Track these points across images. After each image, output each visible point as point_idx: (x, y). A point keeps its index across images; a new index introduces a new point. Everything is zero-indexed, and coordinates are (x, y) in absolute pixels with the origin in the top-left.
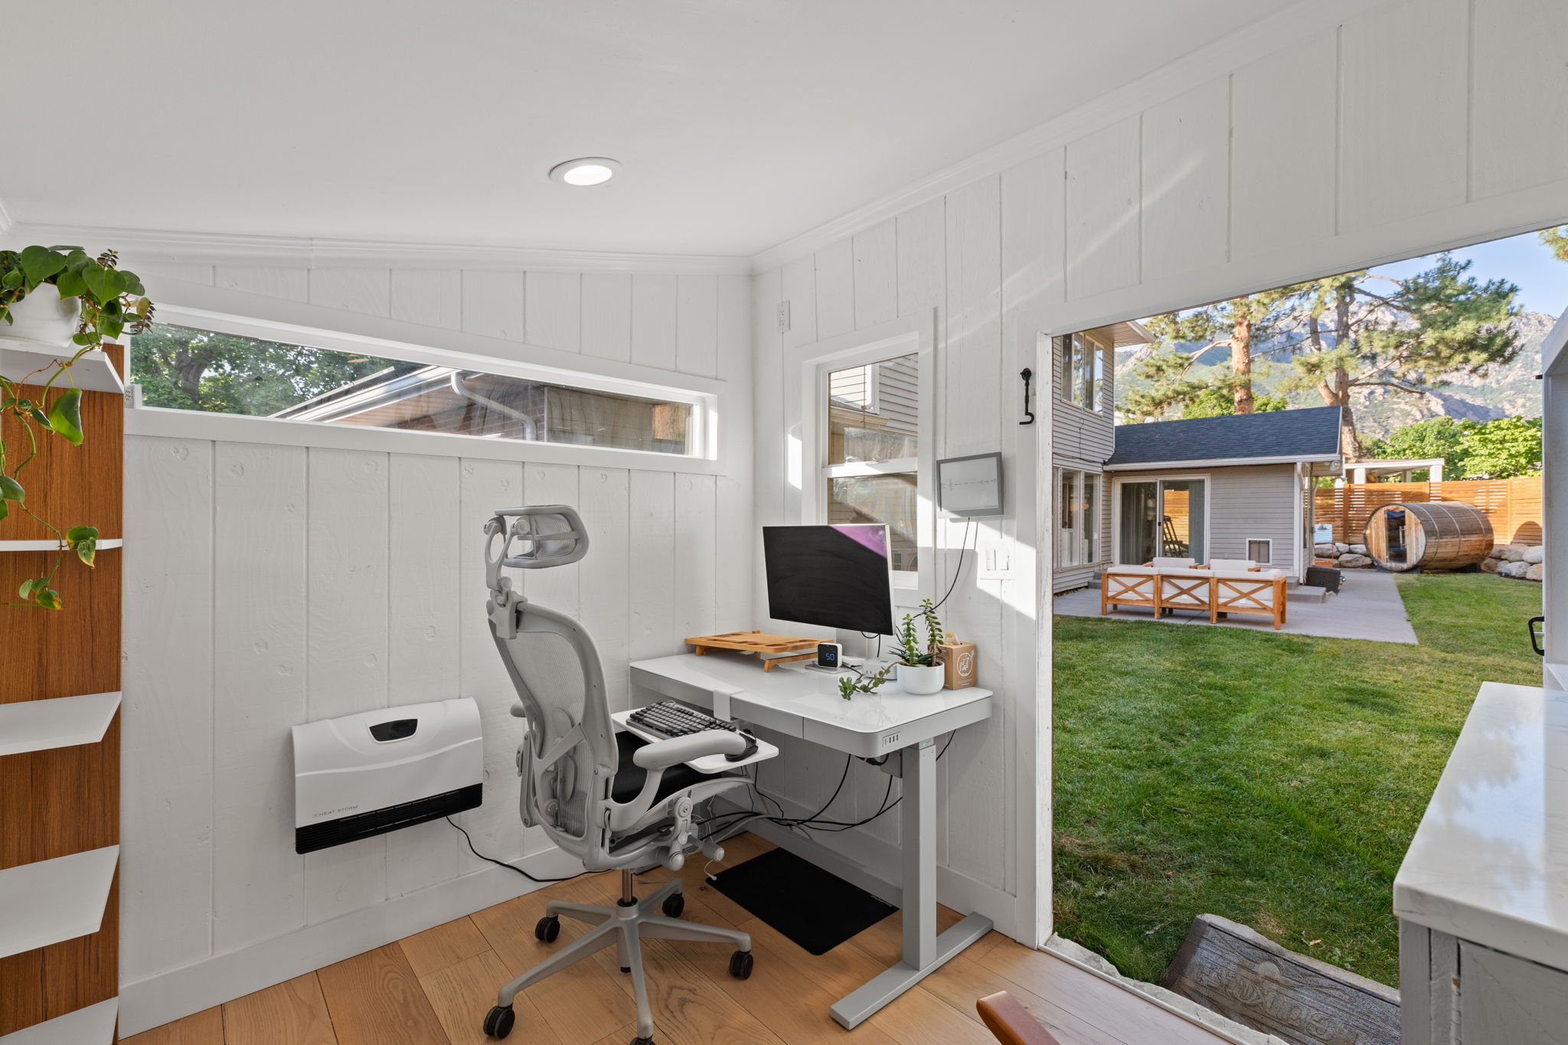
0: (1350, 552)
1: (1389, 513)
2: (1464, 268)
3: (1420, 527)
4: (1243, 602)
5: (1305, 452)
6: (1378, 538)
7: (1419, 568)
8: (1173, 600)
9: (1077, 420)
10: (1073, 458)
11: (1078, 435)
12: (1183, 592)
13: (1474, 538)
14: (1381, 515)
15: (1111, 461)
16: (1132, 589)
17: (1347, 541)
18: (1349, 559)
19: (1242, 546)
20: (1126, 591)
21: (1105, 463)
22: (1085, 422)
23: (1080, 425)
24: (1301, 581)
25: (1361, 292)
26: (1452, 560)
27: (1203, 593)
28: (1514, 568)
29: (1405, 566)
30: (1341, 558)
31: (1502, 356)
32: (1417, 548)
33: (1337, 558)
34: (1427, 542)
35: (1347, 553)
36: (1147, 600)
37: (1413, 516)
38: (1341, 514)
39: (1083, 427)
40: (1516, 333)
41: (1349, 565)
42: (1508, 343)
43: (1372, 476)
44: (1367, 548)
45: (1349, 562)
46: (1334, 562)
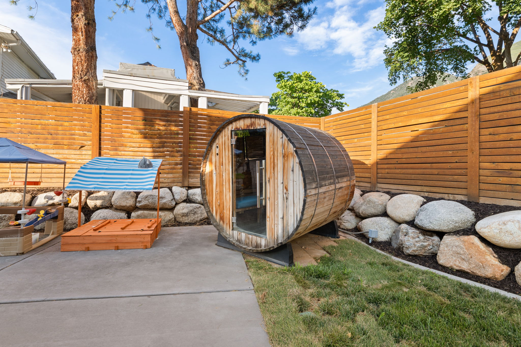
0: (188, 200)
1: (239, 135)
3: (294, 162)
6: (220, 184)
13: (344, 183)
14: (226, 141)
17: (186, 184)
18: (185, 211)
29: (262, 243)
30: (176, 211)
32: (286, 208)
33: (172, 209)
34: (306, 196)
35: (185, 201)
38: (180, 147)
41: (186, 220)
44: (204, 194)
45: (186, 215)
46: (167, 216)
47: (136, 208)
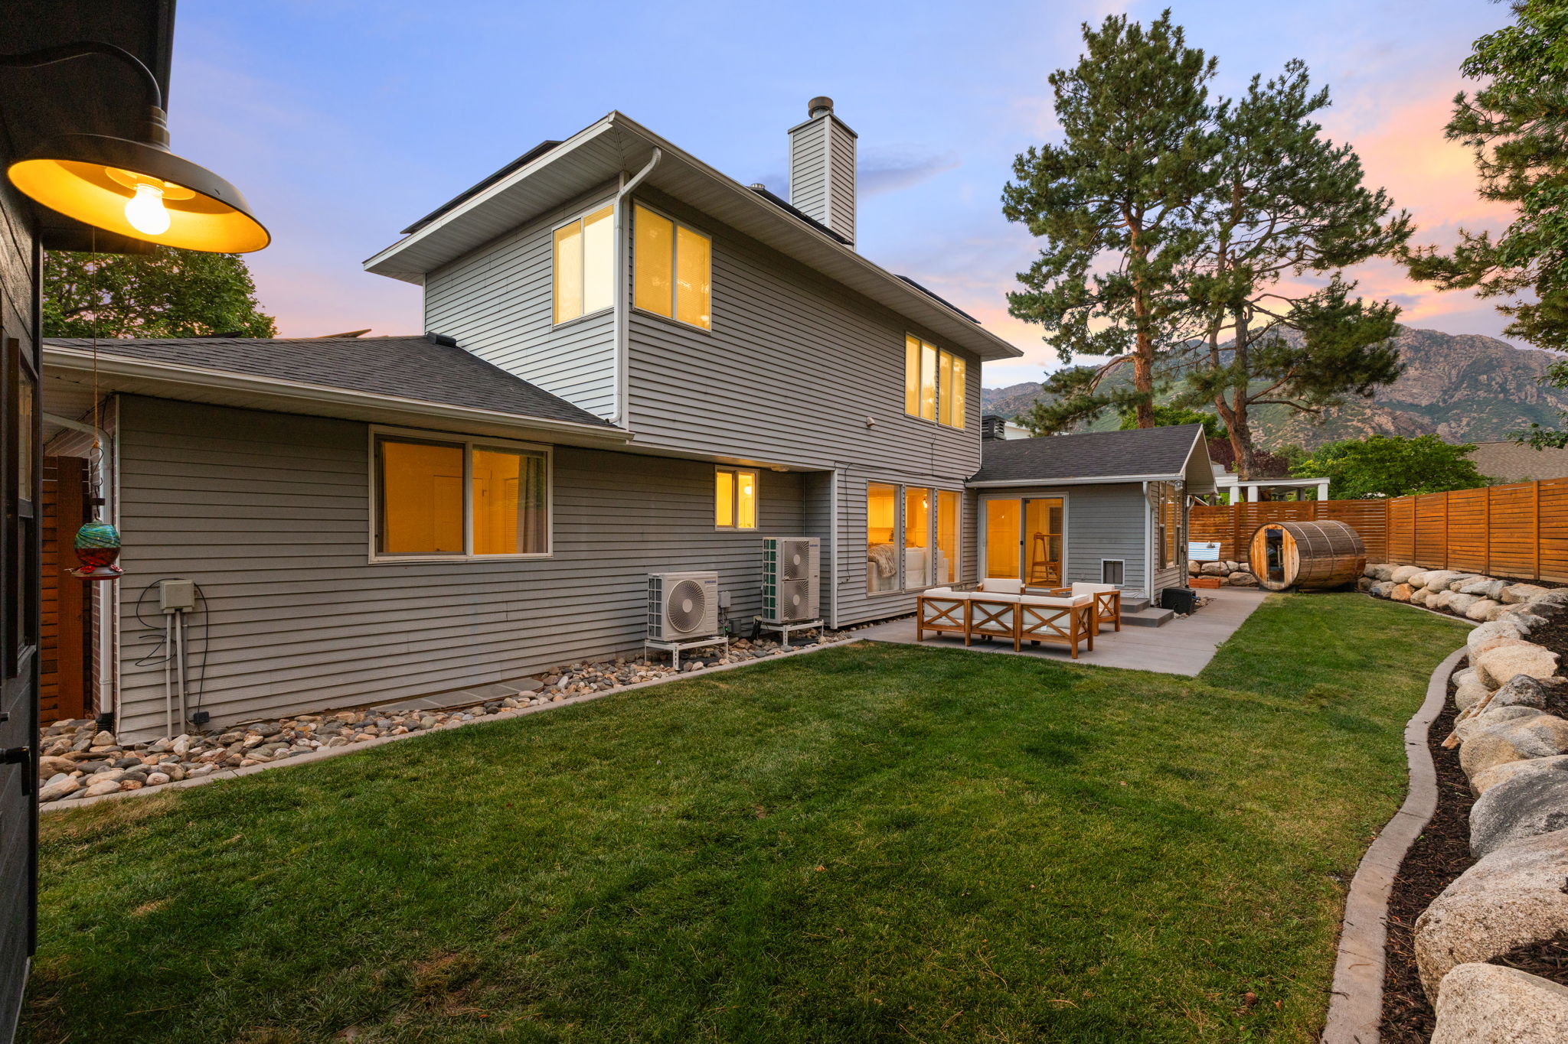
0: (1240, 570)
1: (1269, 531)
2: (1351, 288)
3: (1295, 546)
4: (1044, 629)
5: (1152, 471)
6: (1260, 557)
7: (1296, 587)
8: (982, 627)
9: (930, 435)
10: (922, 474)
11: (930, 451)
12: (991, 618)
13: (1347, 558)
14: (1262, 534)
15: (974, 478)
16: (945, 614)
17: (1238, 559)
18: (1237, 577)
19: (1097, 567)
20: (940, 617)
21: (967, 480)
22: (938, 437)
23: (932, 441)
24: (1153, 603)
25: (1260, 310)
26: (1326, 580)
27: (1008, 620)
28: (1381, 587)
29: (1283, 585)
30: (1230, 576)
31: (1384, 376)
32: (1293, 567)
33: (1227, 576)
34: (1301, 561)
35: (1237, 570)
36: (959, 626)
37: (1289, 536)
38: (1232, 532)
39: (936, 442)
40: (1396, 352)
41: (1238, 583)
42: (1389, 364)
43: (1263, 494)
44: (1250, 567)
45: (1238, 580)
46: (1224, 580)
47: (1201, 574)
